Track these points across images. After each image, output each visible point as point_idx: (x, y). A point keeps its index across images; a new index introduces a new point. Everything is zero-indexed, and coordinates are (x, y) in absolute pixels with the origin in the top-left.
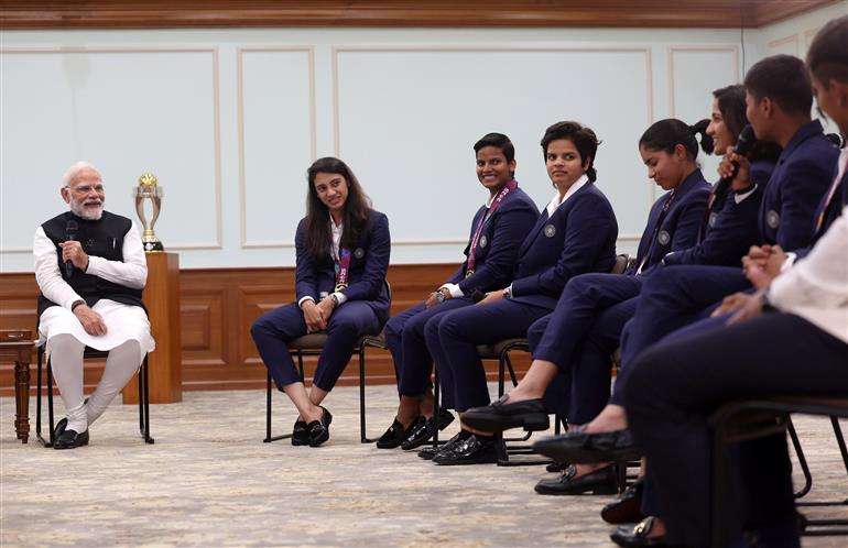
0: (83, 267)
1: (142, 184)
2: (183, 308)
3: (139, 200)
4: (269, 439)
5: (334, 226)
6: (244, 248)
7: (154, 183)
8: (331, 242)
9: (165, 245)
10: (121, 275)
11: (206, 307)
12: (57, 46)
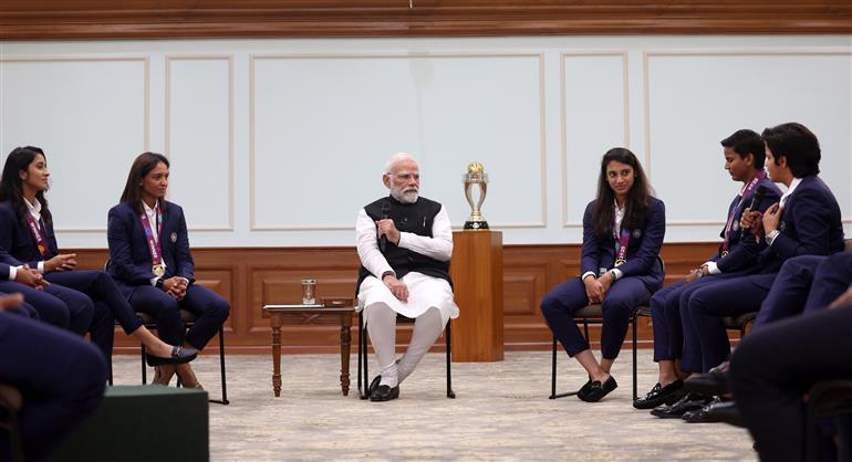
0: (395, 241)
1: (470, 171)
2: (505, 279)
3: (467, 185)
4: (553, 396)
5: (617, 209)
6: (565, 227)
7: (481, 171)
8: (613, 223)
9: (490, 224)
10: (429, 247)
11: (531, 278)
12: (405, 52)
